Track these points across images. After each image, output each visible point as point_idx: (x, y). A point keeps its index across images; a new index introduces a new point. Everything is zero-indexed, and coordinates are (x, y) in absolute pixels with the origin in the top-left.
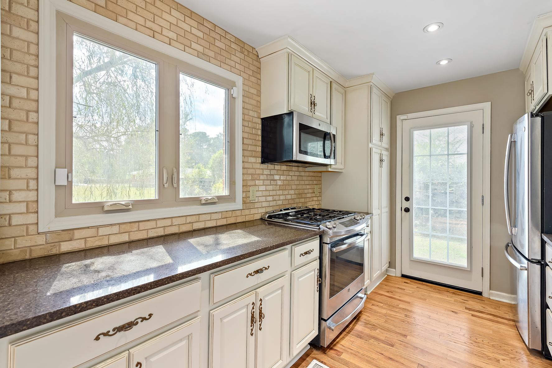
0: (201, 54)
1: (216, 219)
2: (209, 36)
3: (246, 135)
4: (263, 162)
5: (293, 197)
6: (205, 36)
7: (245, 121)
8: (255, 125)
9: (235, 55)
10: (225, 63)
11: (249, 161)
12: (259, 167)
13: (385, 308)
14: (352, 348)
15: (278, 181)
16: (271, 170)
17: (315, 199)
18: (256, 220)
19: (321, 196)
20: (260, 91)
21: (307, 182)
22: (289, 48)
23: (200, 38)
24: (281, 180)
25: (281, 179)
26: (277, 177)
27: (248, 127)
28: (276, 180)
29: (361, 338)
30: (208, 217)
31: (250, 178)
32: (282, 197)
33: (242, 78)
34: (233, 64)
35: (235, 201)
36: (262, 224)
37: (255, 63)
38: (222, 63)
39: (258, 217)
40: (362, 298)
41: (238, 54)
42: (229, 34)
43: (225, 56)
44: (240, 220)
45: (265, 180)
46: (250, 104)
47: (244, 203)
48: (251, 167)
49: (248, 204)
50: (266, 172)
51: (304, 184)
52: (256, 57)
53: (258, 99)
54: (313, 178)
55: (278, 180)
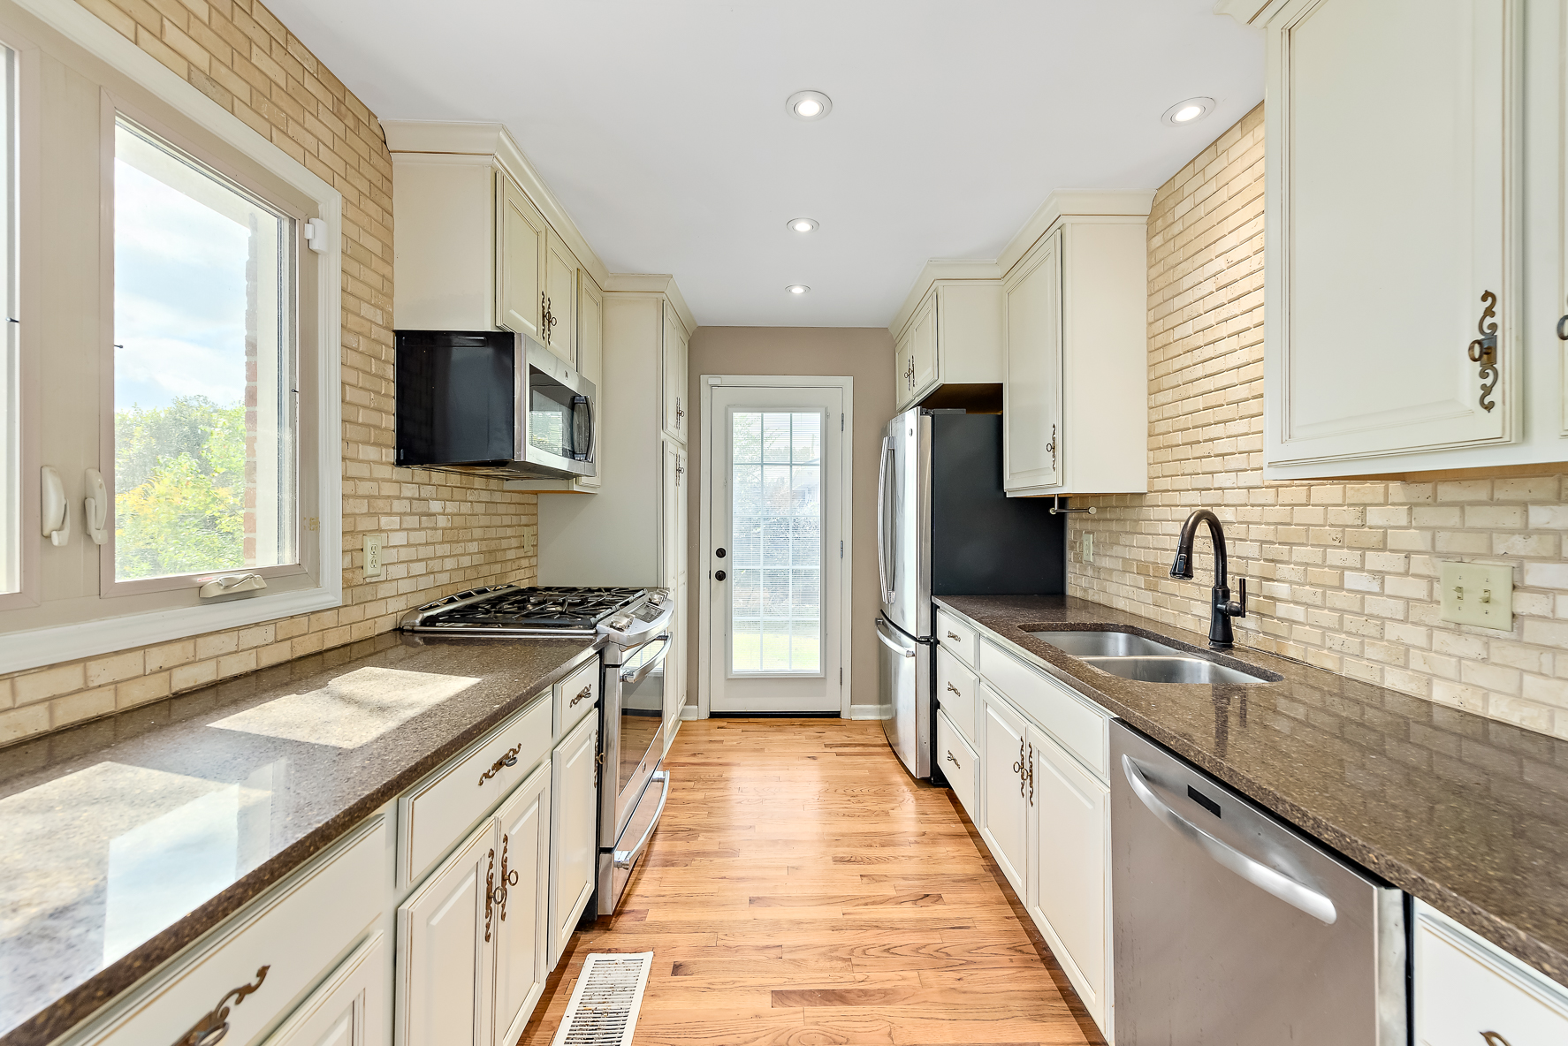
0: (203, 76)
1: (256, 647)
2: (231, 22)
3: (352, 377)
4: (400, 463)
5: (478, 559)
6: (217, 21)
7: (350, 331)
8: (378, 348)
9: (317, 118)
10: (286, 134)
11: (361, 457)
12: (388, 476)
13: (699, 790)
14: (663, 893)
15: (439, 517)
16: (422, 487)
17: (525, 563)
18: (381, 634)
19: (536, 556)
20: (391, 249)
21: (507, 520)
22: (499, 157)
23: (196, 17)
24: (447, 515)
25: (448, 510)
26: (436, 506)
27: (356, 350)
28: (434, 515)
29: (673, 865)
30: (227, 643)
31: (365, 510)
32: (450, 564)
33: (339, 196)
34: (310, 142)
35: (317, 583)
36: (396, 646)
37: (376, 159)
38: (274, 130)
39: (387, 625)
40: (662, 781)
41: (326, 117)
42: (299, 42)
43: (284, 108)
44: (333, 640)
45: (405, 514)
46: (361, 281)
47: (348, 586)
48: (367, 475)
49: (360, 588)
50: (410, 490)
51: (499, 524)
52: (379, 143)
53: (386, 270)
54: (520, 509)
55: (439, 514)
